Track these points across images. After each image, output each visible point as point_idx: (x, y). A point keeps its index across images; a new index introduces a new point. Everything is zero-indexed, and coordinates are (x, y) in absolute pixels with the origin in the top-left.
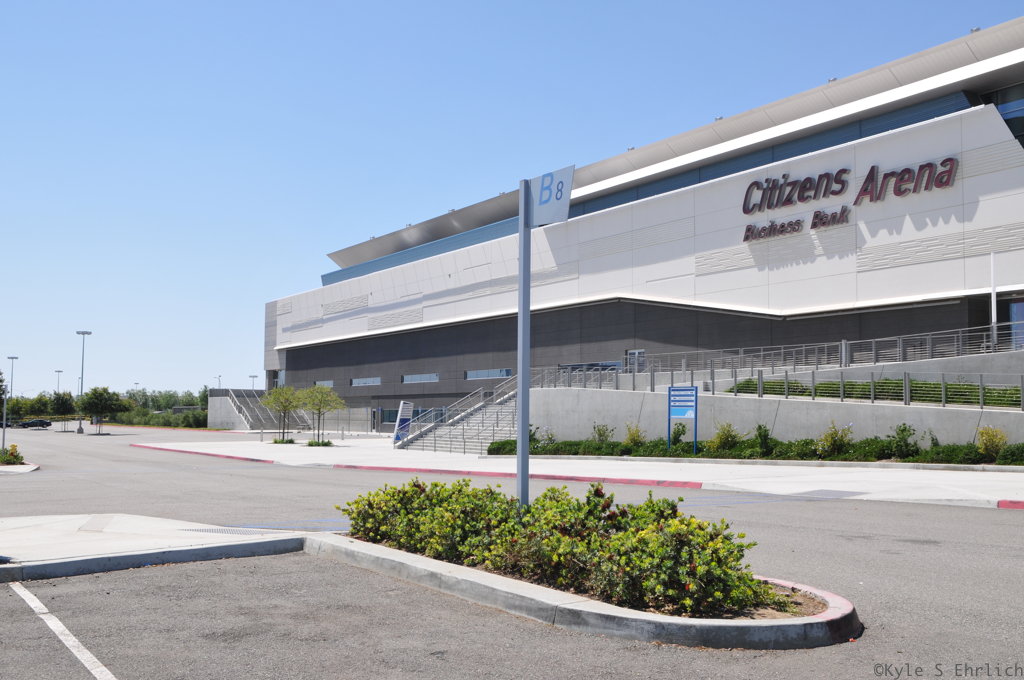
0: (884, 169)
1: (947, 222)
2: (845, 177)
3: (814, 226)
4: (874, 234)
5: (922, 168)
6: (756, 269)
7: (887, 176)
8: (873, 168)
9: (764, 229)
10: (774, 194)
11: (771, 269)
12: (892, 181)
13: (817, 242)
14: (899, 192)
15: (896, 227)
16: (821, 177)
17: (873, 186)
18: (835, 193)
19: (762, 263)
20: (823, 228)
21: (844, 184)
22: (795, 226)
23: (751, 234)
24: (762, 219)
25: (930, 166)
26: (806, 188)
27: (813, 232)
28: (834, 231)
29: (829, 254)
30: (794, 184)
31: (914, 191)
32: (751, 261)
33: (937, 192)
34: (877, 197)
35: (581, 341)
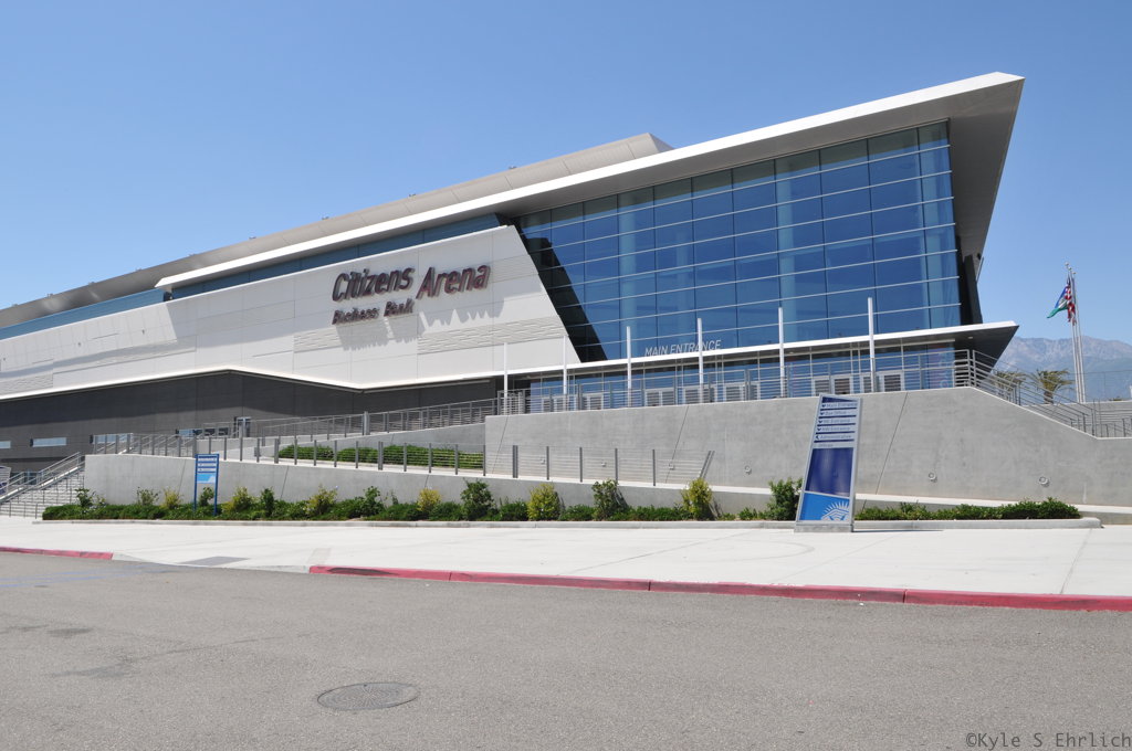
0: (439, 270)
1: (482, 316)
2: (410, 275)
3: (387, 314)
4: (430, 324)
5: (465, 271)
6: (342, 349)
7: (440, 276)
8: (430, 269)
9: (349, 315)
10: (357, 285)
11: (354, 349)
12: (445, 280)
13: (389, 328)
14: (449, 290)
15: (446, 319)
16: (392, 273)
17: (430, 284)
18: (403, 288)
19: (348, 343)
20: (393, 317)
21: (409, 280)
22: (372, 313)
23: (339, 318)
24: (348, 306)
25: (470, 270)
26: (382, 282)
27: (386, 319)
28: (401, 319)
29: (398, 338)
30: (372, 277)
31: (459, 290)
32: (338, 342)
33: (475, 291)
34: (433, 293)
35: (197, 409)
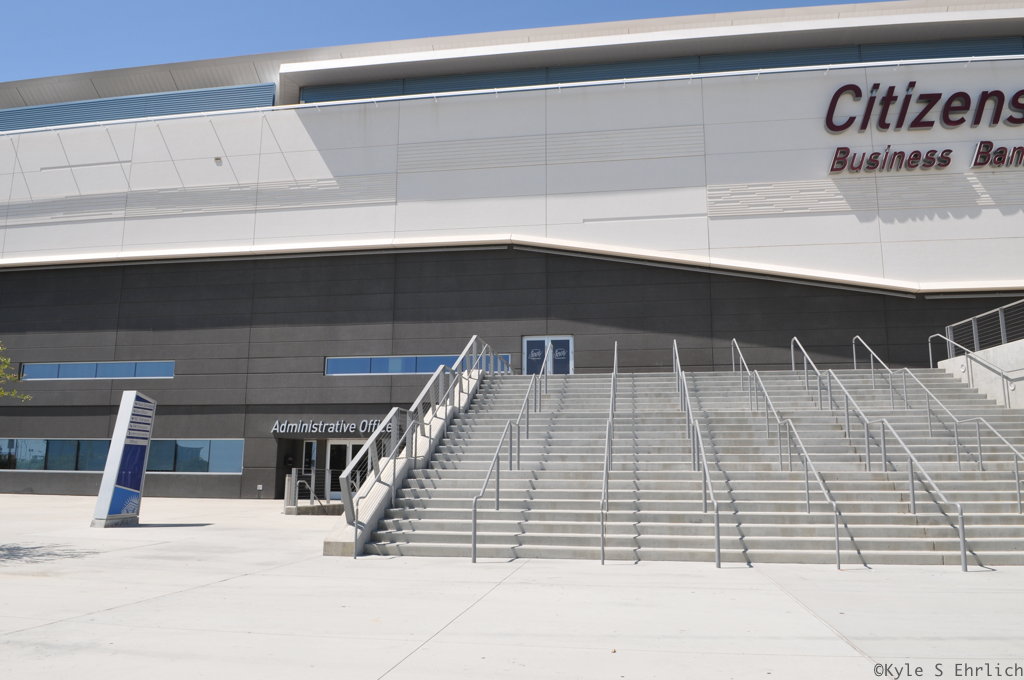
3: (978, 163)
6: (853, 218)
9: (876, 157)
10: (884, 107)
11: (888, 220)
13: (978, 187)
16: (985, 94)
18: (1014, 122)
19: (865, 210)
24: (862, 142)
26: (956, 108)
27: (973, 171)
29: (1004, 206)
30: (930, 99)
32: (843, 204)
35: (395, 318)
